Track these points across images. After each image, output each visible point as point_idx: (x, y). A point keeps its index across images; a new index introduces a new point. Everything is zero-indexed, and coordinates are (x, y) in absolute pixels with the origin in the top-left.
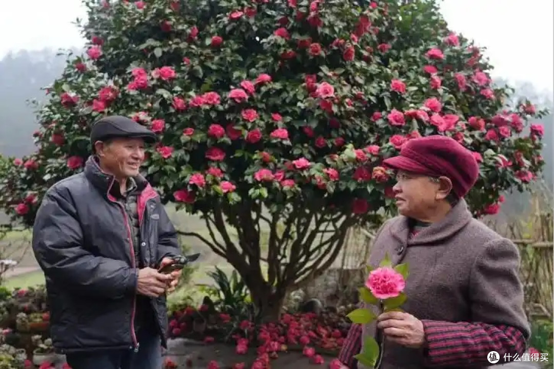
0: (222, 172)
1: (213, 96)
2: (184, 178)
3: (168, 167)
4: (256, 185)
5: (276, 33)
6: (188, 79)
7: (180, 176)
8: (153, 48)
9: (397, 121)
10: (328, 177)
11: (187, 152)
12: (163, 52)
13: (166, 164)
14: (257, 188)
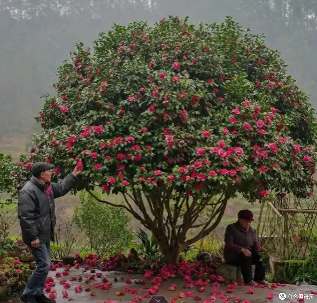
0: (124, 175)
1: (119, 139)
2: (106, 179)
3: (98, 174)
4: (137, 183)
5: (149, 109)
6: (108, 131)
7: (104, 179)
8: (93, 116)
9: (200, 154)
10: (169, 180)
11: (107, 167)
12: (97, 118)
13: (98, 172)
14: (138, 185)
